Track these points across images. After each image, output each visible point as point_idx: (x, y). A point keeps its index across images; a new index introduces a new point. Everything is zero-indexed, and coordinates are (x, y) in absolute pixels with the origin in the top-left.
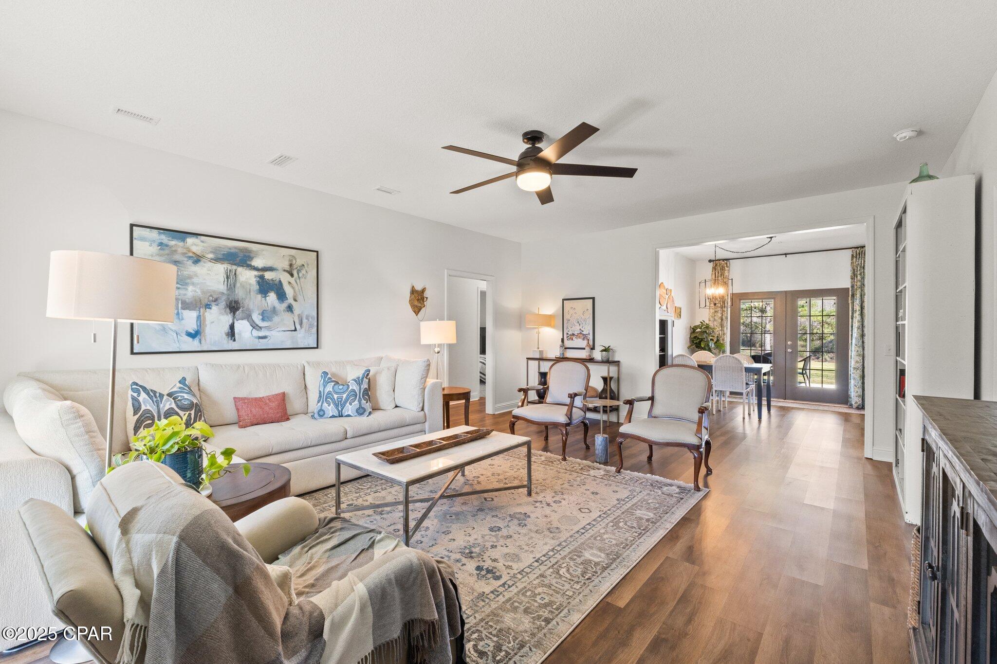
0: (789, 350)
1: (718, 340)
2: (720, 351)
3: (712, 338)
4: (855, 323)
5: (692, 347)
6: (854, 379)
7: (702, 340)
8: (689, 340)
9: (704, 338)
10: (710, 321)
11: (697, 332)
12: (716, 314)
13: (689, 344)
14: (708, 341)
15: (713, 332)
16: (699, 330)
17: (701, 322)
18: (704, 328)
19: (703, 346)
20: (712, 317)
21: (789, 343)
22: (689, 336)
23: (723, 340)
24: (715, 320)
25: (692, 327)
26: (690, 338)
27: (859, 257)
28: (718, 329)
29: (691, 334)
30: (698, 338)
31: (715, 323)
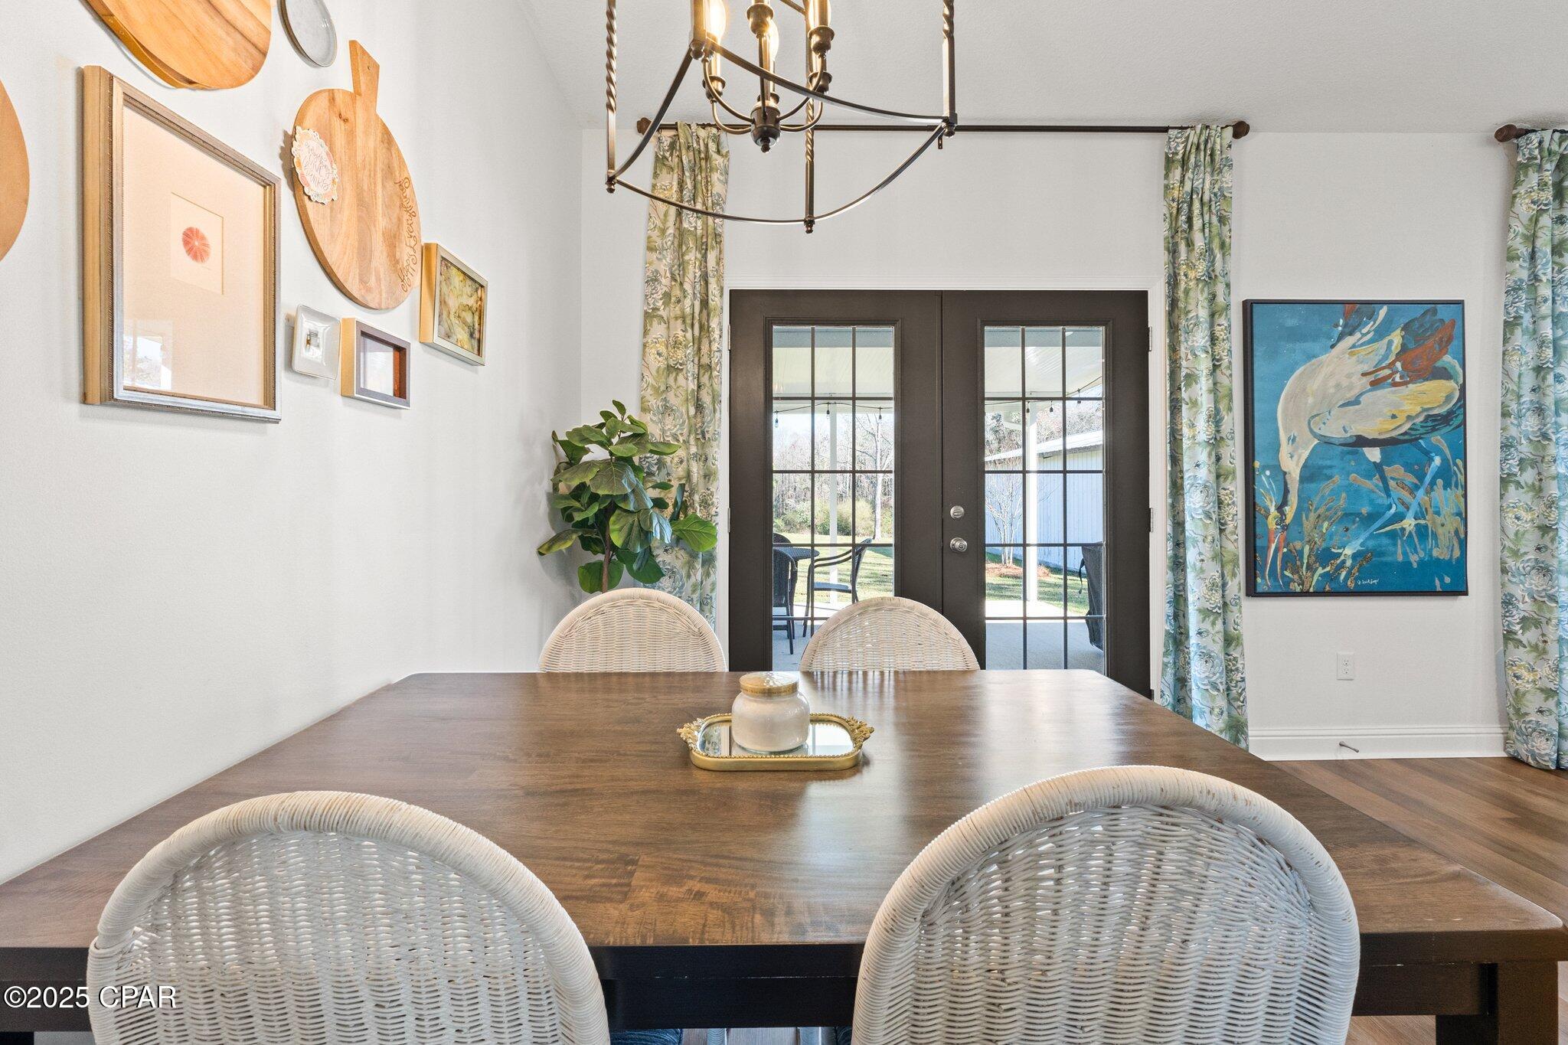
0: (958, 543)
1: (682, 507)
2: (693, 556)
3: (655, 493)
4: (1192, 426)
5: (564, 547)
6: (1207, 657)
7: (612, 506)
8: (543, 507)
9: (625, 498)
10: (644, 409)
11: (590, 465)
12: (671, 380)
13: (545, 531)
14: (641, 510)
15: (661, 464)
16: (596, 453)
17: (606, 415)
18: (622, 441)
19: (617, 539)
20: (656, 390)
21: (956, 511)
22: (546, 486)
23: (706, 504)
24: (667, 410)
25: (562, 437)
26: (554, 495)
27: (1196, 166)
28: (681, 453)
29: (557, 472)
30: (594, 498)
31: (669, 422)
